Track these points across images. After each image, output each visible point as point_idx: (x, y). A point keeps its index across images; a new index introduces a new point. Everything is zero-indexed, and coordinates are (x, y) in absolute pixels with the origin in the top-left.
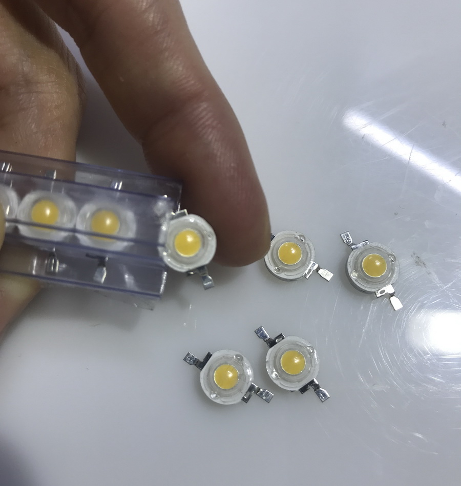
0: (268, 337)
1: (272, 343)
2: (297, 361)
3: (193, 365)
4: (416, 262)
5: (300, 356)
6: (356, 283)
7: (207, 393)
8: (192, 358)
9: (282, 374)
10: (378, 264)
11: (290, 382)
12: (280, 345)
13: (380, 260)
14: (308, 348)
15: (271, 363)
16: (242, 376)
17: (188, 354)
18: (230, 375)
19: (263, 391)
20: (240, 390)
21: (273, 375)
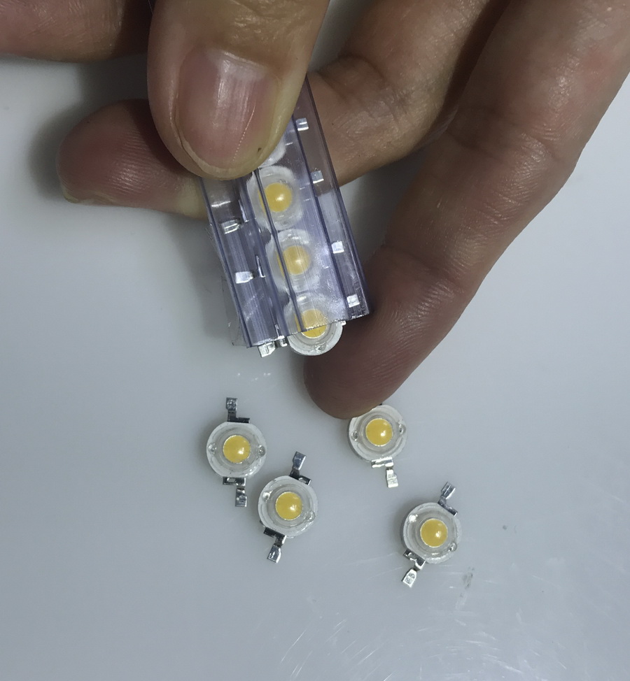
0: (299, 469)
1: (295, 475)
2: (293, 509)
3: (227, 411)
4: (466, 577)
5: (301, 510)
6: (406, 524)
7: (210, 440)
8: (233, 405)
9: (271, 502)
10: (438, 535)
11: (268, 514)
12: (299, 483)
13: (443, 536)
14: (312, 513)
15: (276, 486)
16: (247, 464)
17: (235, 399)
18: (241, 452)
19: (244, 495)
20: (232, 470)
21: (265, 494)
